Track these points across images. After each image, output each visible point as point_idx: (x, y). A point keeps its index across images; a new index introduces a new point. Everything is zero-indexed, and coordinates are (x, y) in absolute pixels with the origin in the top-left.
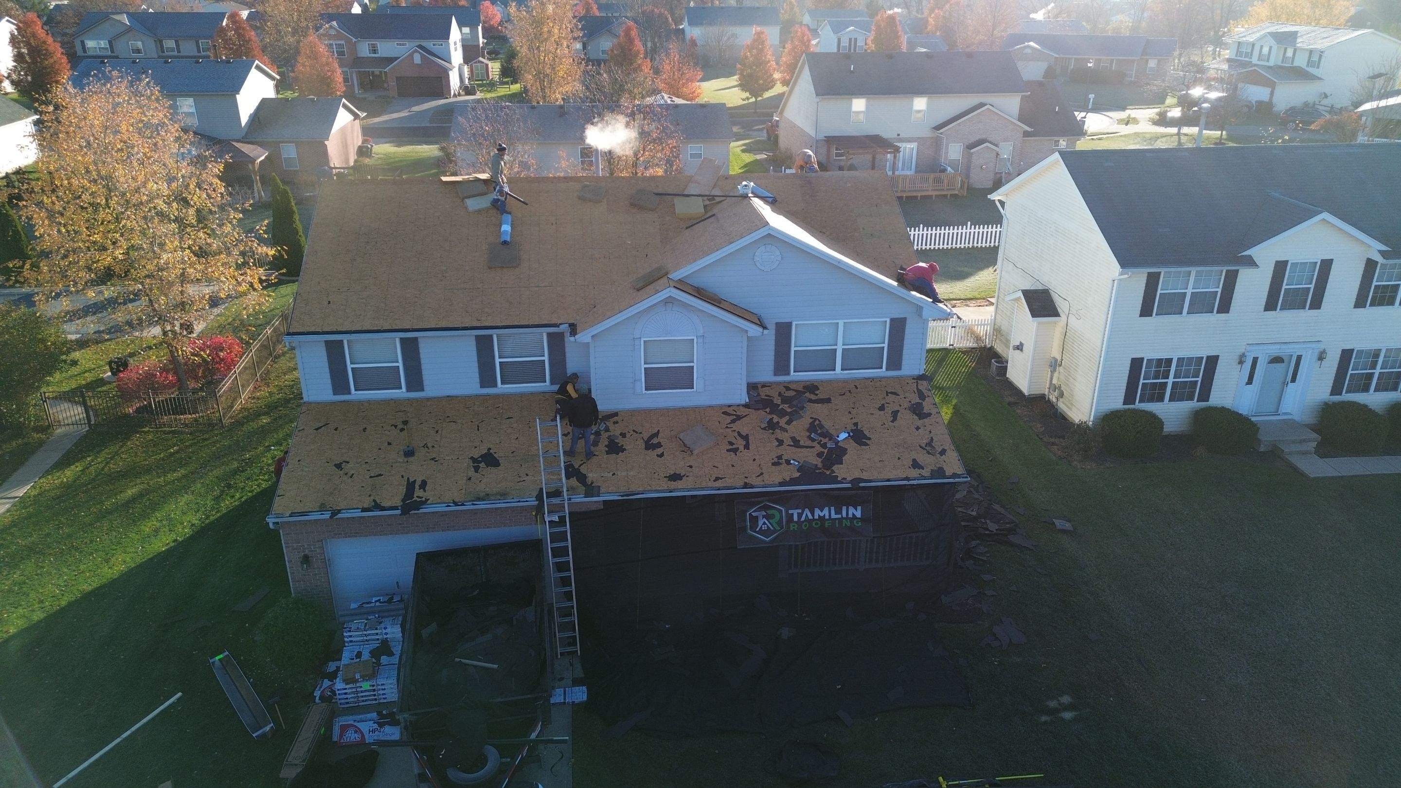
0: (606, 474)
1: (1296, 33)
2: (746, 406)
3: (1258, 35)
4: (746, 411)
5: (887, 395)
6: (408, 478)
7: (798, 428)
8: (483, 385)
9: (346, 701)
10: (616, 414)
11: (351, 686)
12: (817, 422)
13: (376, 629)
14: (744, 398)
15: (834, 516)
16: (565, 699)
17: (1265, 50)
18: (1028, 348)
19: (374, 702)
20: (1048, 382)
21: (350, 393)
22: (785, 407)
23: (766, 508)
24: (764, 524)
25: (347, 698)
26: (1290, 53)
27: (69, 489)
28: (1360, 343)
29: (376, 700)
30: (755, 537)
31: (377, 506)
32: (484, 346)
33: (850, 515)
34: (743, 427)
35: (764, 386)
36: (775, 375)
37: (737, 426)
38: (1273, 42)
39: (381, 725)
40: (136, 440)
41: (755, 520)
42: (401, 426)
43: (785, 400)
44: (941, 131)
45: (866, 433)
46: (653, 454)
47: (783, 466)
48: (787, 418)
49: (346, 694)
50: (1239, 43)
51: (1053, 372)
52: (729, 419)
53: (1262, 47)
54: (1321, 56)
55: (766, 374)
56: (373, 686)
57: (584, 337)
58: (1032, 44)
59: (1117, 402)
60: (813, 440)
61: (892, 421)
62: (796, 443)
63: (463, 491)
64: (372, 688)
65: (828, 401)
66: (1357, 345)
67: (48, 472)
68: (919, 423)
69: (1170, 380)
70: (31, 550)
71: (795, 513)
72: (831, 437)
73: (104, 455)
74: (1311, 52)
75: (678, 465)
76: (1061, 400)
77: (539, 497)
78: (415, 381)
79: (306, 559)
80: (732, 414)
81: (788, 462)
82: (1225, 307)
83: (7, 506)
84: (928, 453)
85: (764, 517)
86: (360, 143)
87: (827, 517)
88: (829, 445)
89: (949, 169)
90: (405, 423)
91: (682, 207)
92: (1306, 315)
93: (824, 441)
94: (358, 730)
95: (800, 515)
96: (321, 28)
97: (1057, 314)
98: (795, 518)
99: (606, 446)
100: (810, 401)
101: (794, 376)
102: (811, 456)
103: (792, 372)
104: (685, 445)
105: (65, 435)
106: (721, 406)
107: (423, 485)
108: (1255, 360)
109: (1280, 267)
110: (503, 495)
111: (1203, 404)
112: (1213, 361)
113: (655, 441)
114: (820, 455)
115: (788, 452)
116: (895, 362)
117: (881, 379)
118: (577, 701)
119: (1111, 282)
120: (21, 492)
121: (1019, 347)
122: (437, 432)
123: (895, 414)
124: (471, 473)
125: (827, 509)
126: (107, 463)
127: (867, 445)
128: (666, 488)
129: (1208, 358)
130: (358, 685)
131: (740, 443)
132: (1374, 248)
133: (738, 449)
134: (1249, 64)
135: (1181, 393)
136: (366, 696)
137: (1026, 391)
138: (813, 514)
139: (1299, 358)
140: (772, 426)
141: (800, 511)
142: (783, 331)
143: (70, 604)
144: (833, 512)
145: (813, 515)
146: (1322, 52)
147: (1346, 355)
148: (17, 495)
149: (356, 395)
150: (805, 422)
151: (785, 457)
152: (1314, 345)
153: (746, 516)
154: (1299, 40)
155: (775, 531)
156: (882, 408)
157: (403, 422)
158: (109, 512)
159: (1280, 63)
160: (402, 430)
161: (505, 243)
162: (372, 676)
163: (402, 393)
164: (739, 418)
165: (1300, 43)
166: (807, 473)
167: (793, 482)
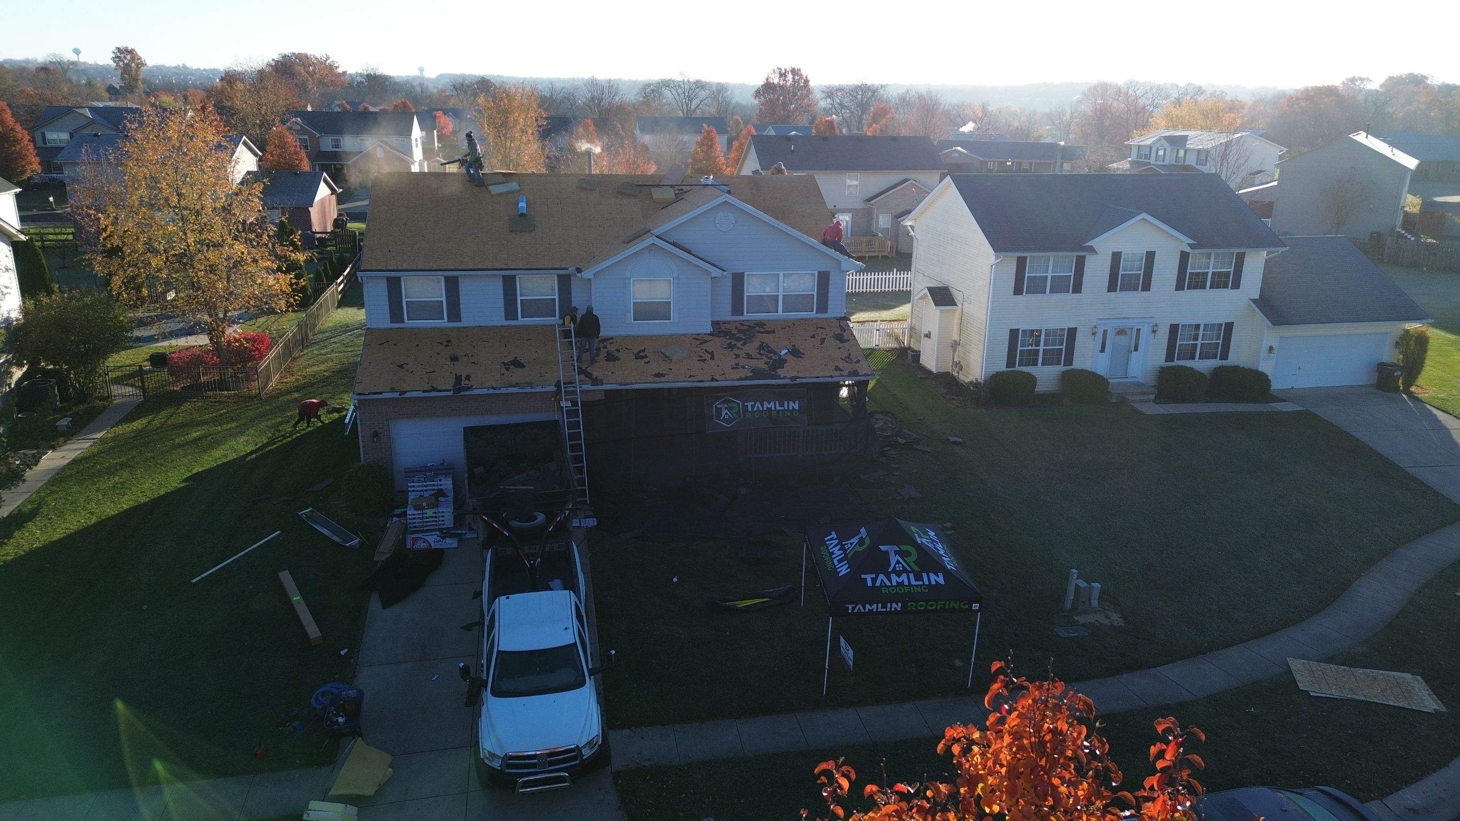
0: (607, 373)
1: (1187, 136)
2: (711, 334)
3: (1155, 139)
4: (711, 338)
5: (817, 329)
6: (456, 374)
7: (751, 348)
8: (507, 317)
9: (414, 525)
10: (612, 338)
11: (419, 512)
12: (765, 344)
13: (434, 481)
14: (709, 329)
15: (778, 408)
16: (580, 524)
17: (1161, 153)
18: (935, 335)
19: (435, 527)
20: (951, 362)
21: (403, 322)
22: (741, 335)
23: (727, 401)
24: (727, 414)
25: (415, 523)
26: (1181, 153)
27: (139, 435)
28: (1184, 319)
29: (436, 525)
30: (718, 423)
31: (434, 389)
32: (509, 285)
33: (791, 408)
34: (709, 347)
35: (724, 323)
36: (733, 315)
37: (705, 346)
38: (1166, 145)
39: (444, 538)
40: (187, 406)
41: (719, 411)
42: (446, 343)
43: (740, 331)
44: (871, 202)
45: (801, 351)
46: (641, 362)
47: (739, 370)
48: (742, 342)
49: (414, 518)
50: (1139, 146)
51: (954, 352)
52: (698, 342)
53: (1158, 150)
54: (1207, 156)
55: (725, 314)
56: (436, 513)
57: (587, 274)
58: (959, 148)
59: (1002, 367)
60: (761, 355)
61: (821, 344)
62: (749, 356)
63: (499, 382)
64: (434, 515)
65: (773, 332)
66: (1180, 321)
67: (117, 424)
68: (841, 345)
69: (1041, 348)
70: (123, 466)
71: (749, 404)
72: (775, 353)
73: (163, 414)
74: (1199, 151)
75: (663, 369)
76: (961, 372)
77: (558, 384)
78: (455, 313)
79: (376, 434)
80: (700, 340)
81: (744, 367)
82: (1077, 289)
83: (90, 444)
84: (847, 362)
85: (726, 408)
86: (335, 217)
87: (773, 409)
88: (773, 358)
89: (880, 234)
90: (449, 341)
91: (657, 194)
92: (1140, 295)
93: (770, 355)
94: (425, 541)
95: (753, 407)
96: (288, 120)
97: (956, 305)
98: (750, 409)
99: (605, 357)
100: (759, 332)
101: (747, 316)
102: (761, 364)
103: (745, 314)
104: (666, 357)
105: (123, 404)
106: (692, 335)
107: (468, 378)
108: (1105, 332)
109: (1116, 257)
110: (530, 384)
111: (1069, 368)
112: (1072, 332)
113: (642, 354)
114: (767, 363)
115: (743, 361)
116: (823, 306)
117: (812, 320)
118: (590, 526)
119: (989, 268)
120: (99, 435)
121: (928, 336)
122: (474, 347)
123: (823, 341)
124: (504, 371)
125: (772, 403)
126: (168, 419)
127: (802, 357)
128: (652, 381)
129: (1069, 329)
130: (424, 511)
131: (708, 357)
132: (1184, 242)
133: (705, 360)
134: (1149, 164)
135: (1051, 358)
136: (429, 522)
137: (934, 370)
138: (762, 406)
139: (1139, 330)
140: (731, 346)
141: (753, 403)
142: (738, 280)
143: (167, 495)
144: (777, 405)
145: (763, 408)
146: (1208, 152)
147: (1174, 329)
148: (96, 437)
149: (408, 323)
150: (757, 344)
151: (741, 364)
152: (1149, 320)
153: (712, 408)
154: (1188, 143)
155: (734, 419)
156: (813, 336)
157: (447, 341)
158: (180, 446)
159: (1174, 163)
160: (446, 346)
161: (522, 215)
162: (436, 505)
163: (444, 323)
164: (706, 342)
165: (1190, 145)
166: (757, 374)
167: (747, 378)
